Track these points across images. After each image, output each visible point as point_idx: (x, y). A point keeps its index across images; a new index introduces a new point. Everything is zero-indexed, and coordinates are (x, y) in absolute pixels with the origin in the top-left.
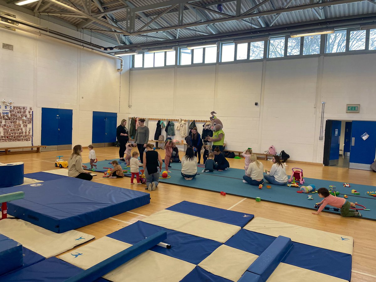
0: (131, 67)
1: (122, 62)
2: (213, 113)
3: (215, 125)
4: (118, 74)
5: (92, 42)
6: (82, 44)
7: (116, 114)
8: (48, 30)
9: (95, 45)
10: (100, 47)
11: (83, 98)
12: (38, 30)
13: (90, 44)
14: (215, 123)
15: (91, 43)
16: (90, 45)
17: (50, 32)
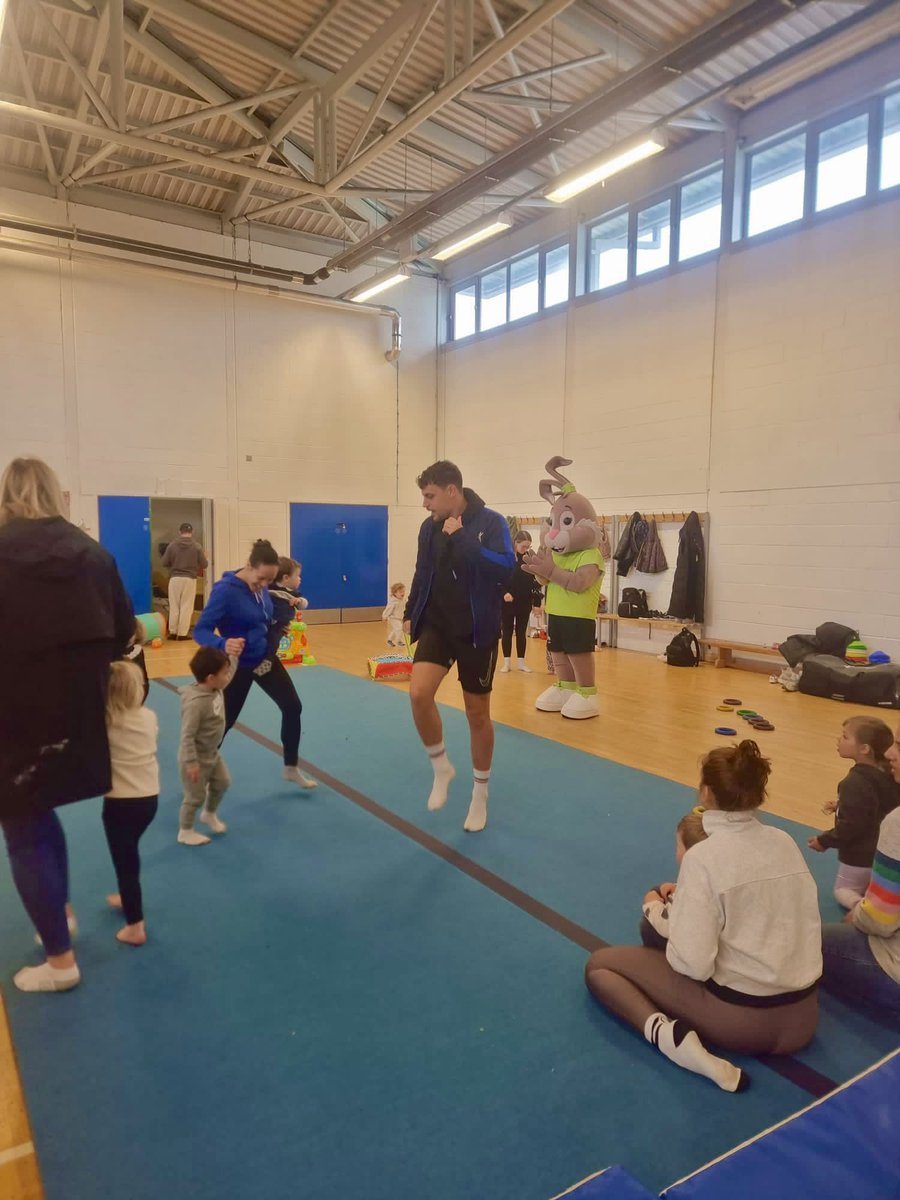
0: (443, 339)
1: (396, 326)
2: (556, 463)
3: (568, 522)
4: (388, 368)
5: (254, 262)
6: (230, 274)
7: (384, 509)
8: (75, 231)
9: (266, 268)
10: (286, 275)
11: (249, 459)
12: (63, 242)
13: (248, 267)
14: (569, 514)
15: (249, 264)
16: (247, 271)
17: (81, 239)
